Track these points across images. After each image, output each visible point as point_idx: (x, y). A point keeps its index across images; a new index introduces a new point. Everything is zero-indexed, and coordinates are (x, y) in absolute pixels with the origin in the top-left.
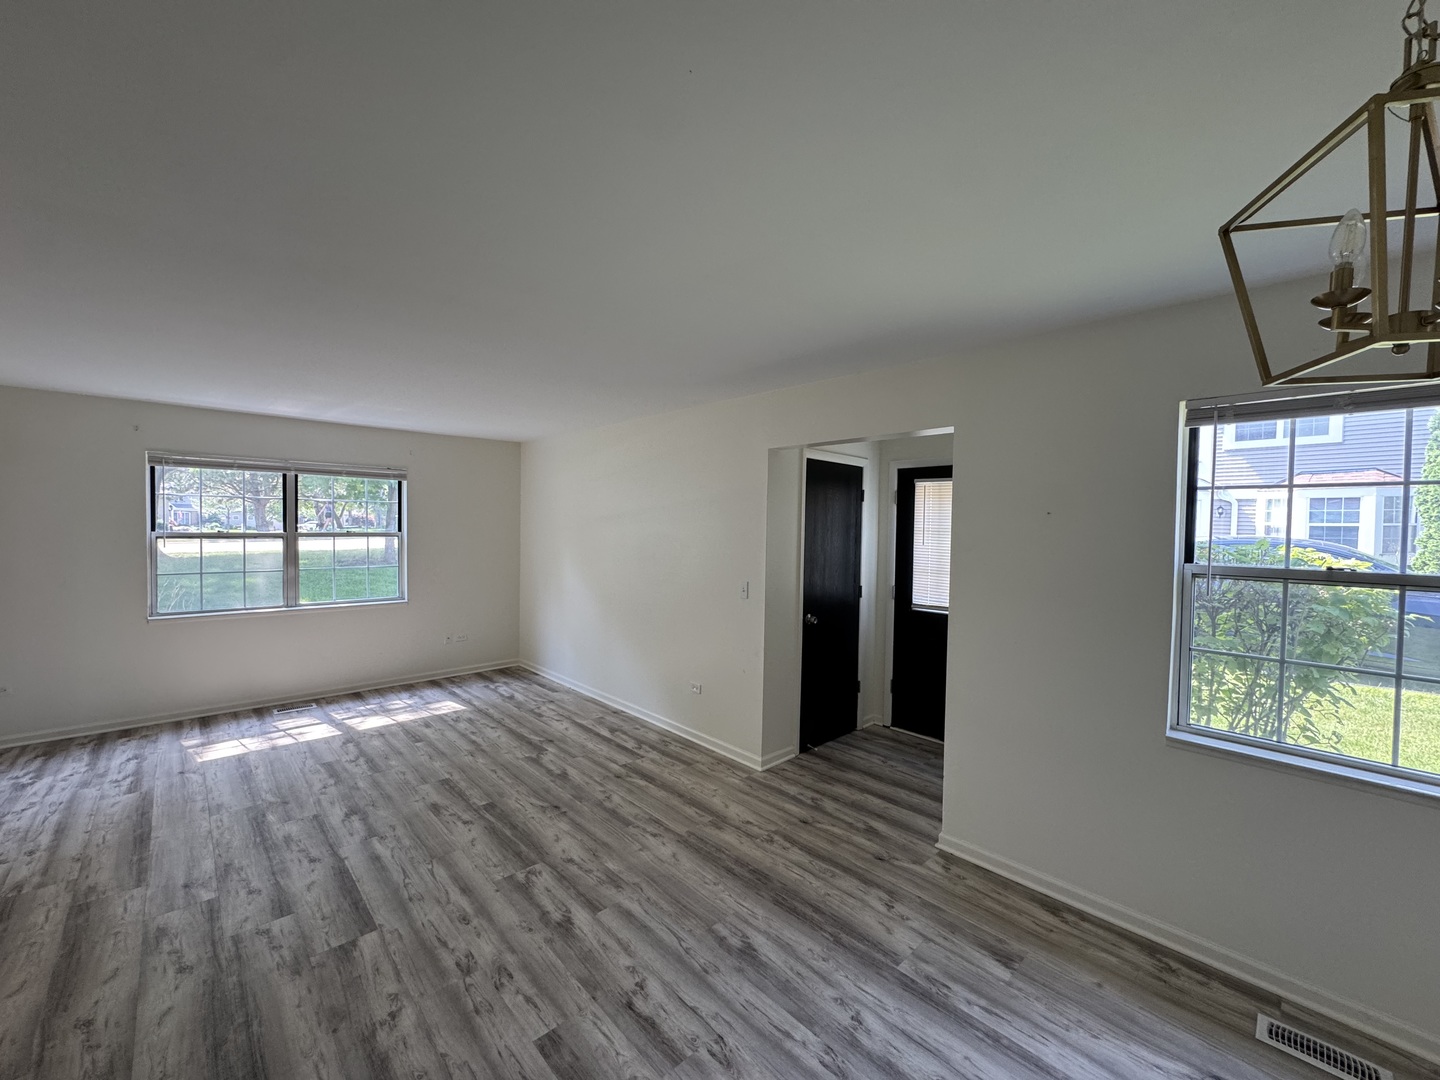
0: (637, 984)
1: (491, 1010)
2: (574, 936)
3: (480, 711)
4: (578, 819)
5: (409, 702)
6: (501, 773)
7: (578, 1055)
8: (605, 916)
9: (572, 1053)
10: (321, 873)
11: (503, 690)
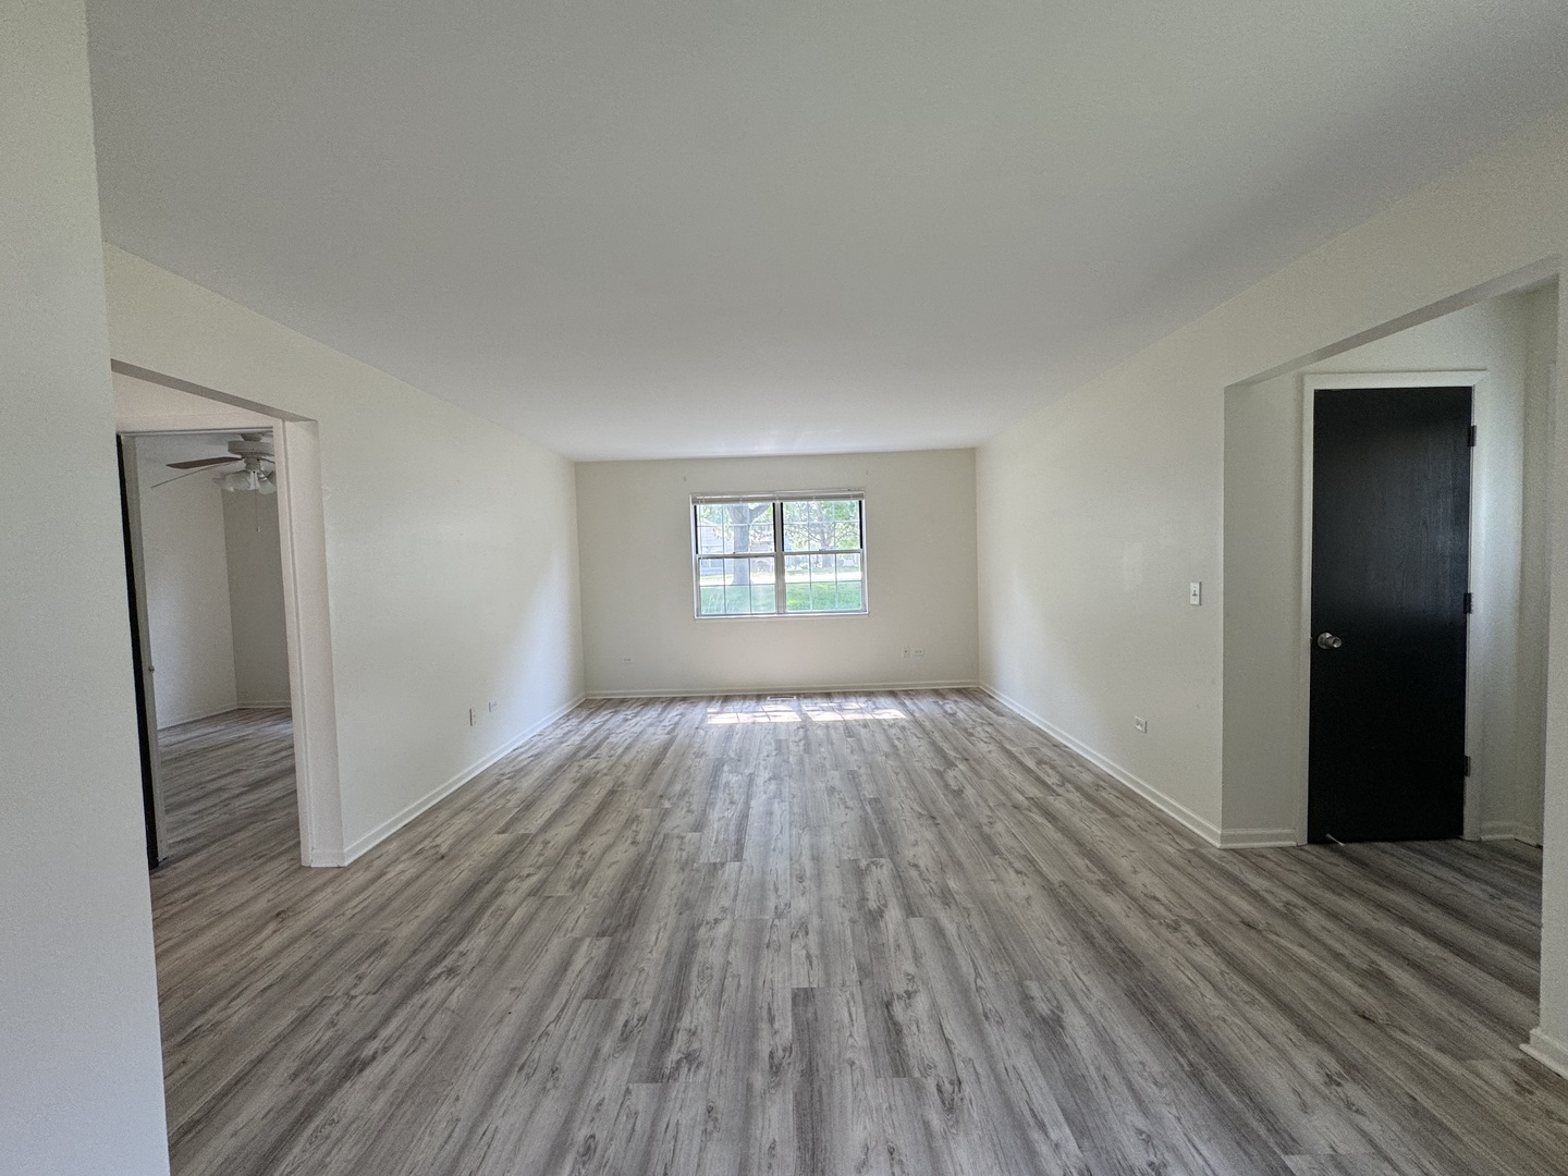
0: (907, 992)
1: (778, 950)
2: (877, 927)
3: (916, 721)
4: (949, 836)
5: (863, 705)
6: (901, 776)
7: (819, 1017)
8: (917, 925)
9: (815, 1013)
10: (732, 814)
11: (950, 706)
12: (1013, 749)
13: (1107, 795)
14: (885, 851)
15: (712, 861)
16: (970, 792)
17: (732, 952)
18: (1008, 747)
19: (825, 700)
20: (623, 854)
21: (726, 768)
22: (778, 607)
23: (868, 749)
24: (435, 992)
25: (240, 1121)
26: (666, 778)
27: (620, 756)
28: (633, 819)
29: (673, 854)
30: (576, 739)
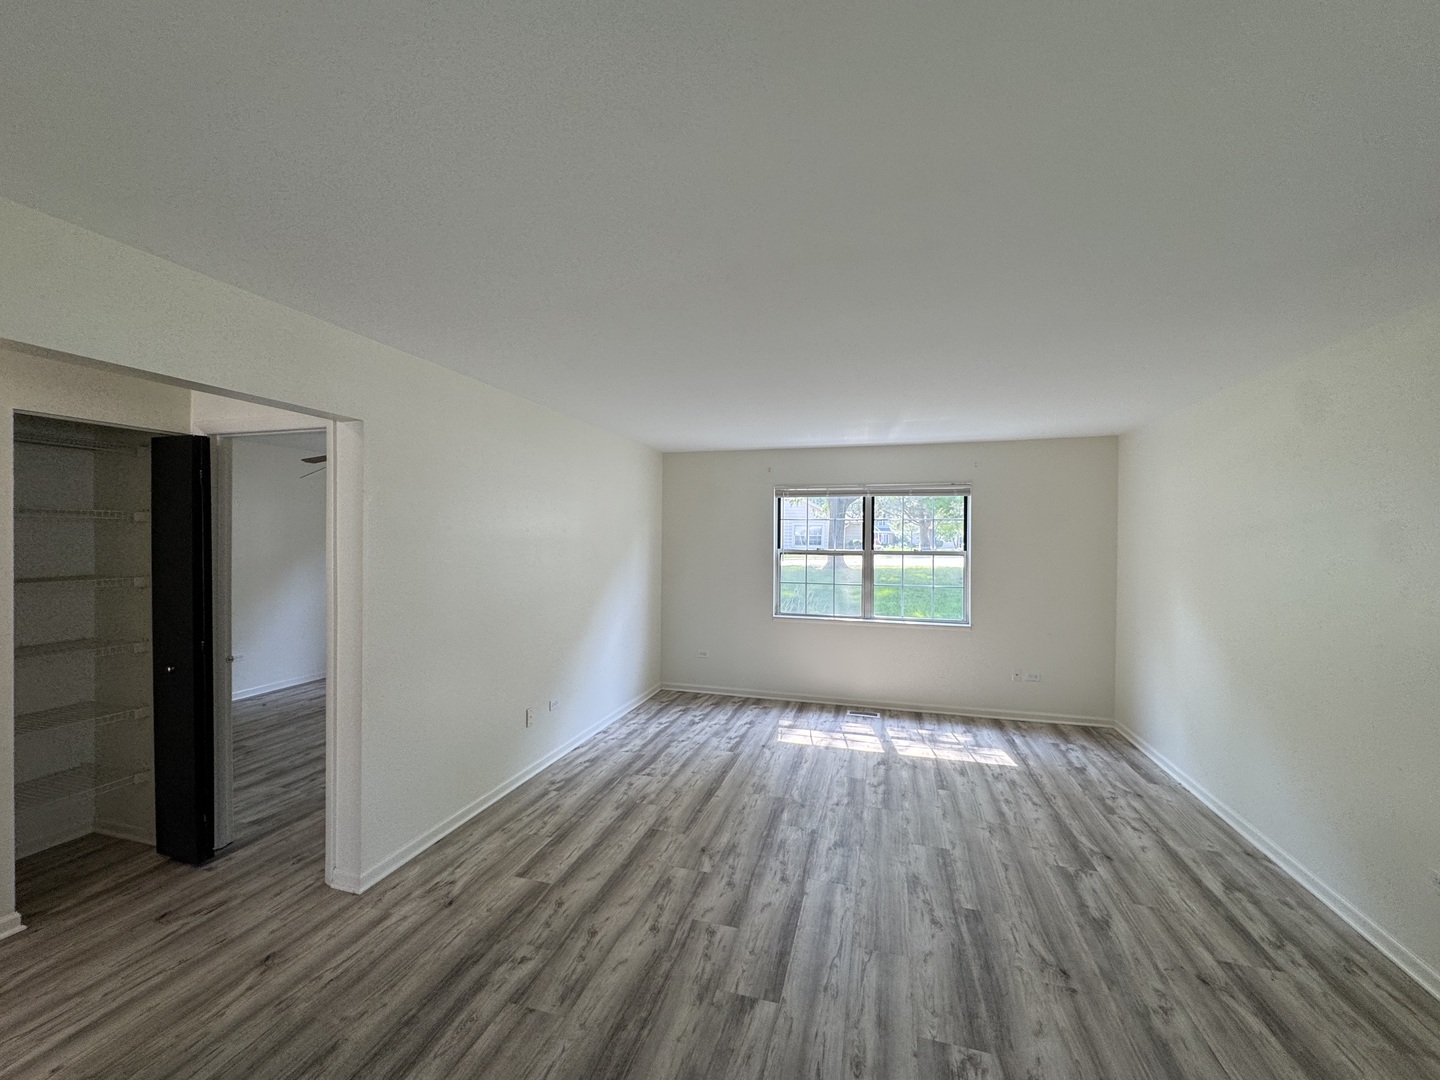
3: (1031, 775)
5: (961, 738)
10: (781, 898)
11: (1076, 756)
12: (1181, 850)
13: (1367, 985)
14: (989, 1034)
15: (741, 992)
16: (1119, 927)
18: (1171, 843)
19: (915, 725)
20: (634, 949)
21: (785, 816)
22: (864, 611)
23: (966, 813)
26: (715, 820)
27: (674, 776)
28: (665, 883)
29: (697, 963)
30: (637, 744)
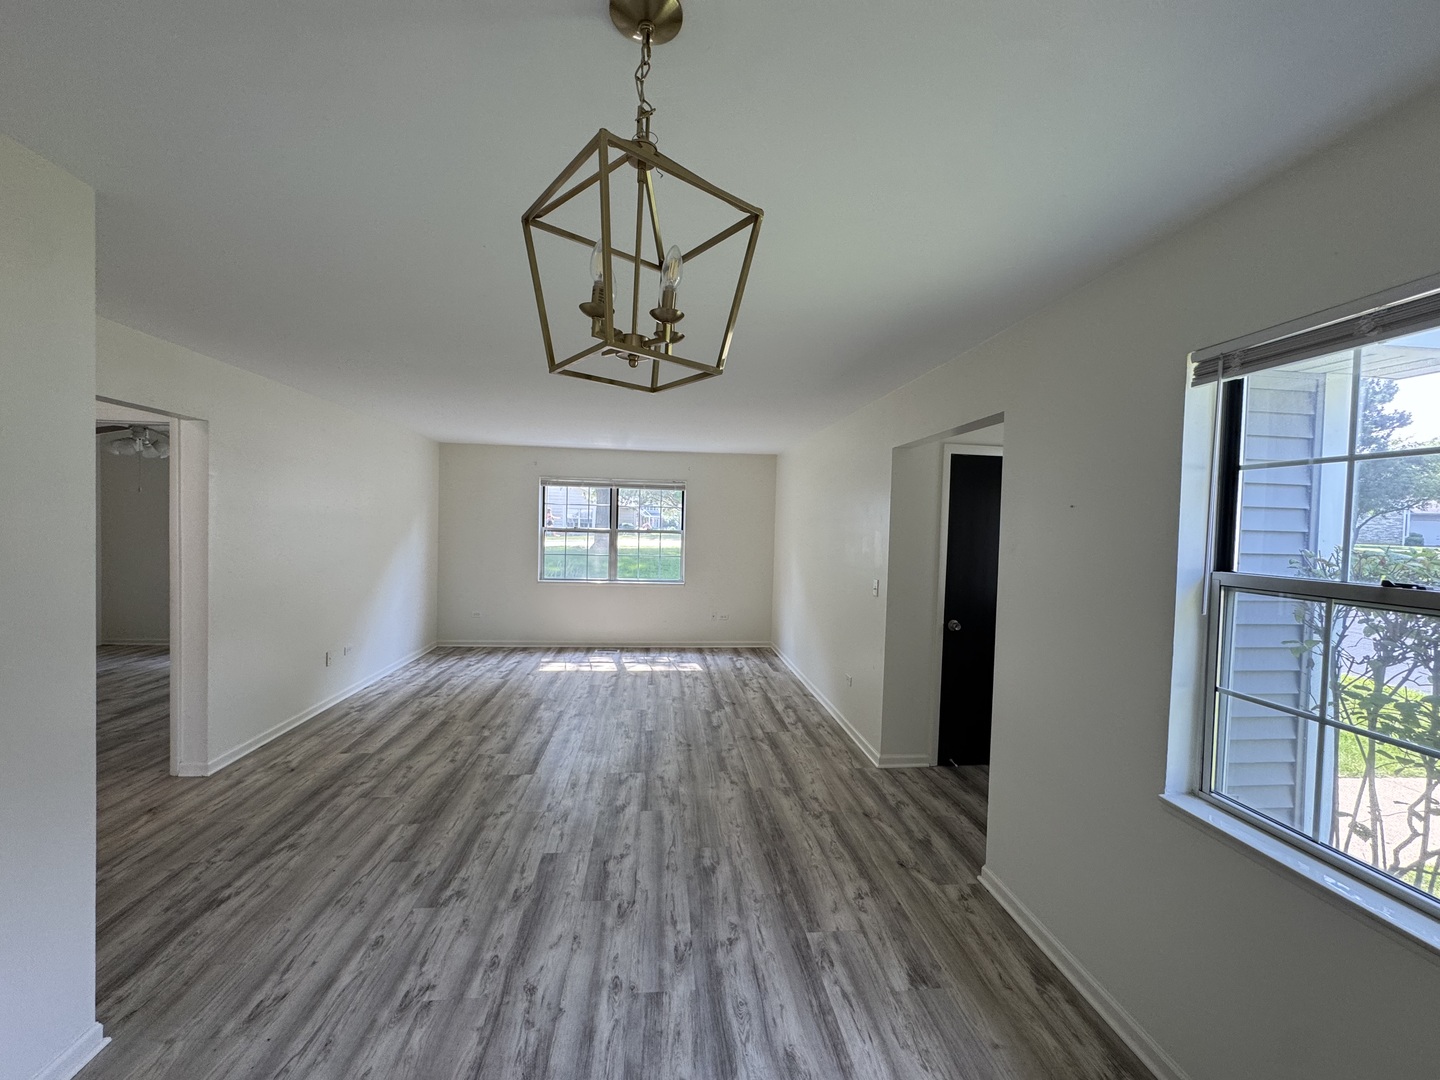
0: (621, 855)
1: (541, 832)
2: (617, 817)
3: (709, 673)
4: (695, 758)
6: (678, 715)
7: (556, 870)
8: (646, 816)
9: (554, 868)
10: (540, 738)
11: (741, 662)
12: (773, 697)
13: (823, 731)
14: (643, 768)
15: (511, 773)
16: (724, 728)
17: (507, 833)
18: (770, 695)
19: (643, 655)
20: (442, 769)
21: (542, 706)
22: (610, 575)
23: (662, 695)
24: (277, 860)
25: (126, 935)
26: (492, 712)
27: (457, 695)
28: (457, 743)
29: (483, 768)
30: (422, 680)
